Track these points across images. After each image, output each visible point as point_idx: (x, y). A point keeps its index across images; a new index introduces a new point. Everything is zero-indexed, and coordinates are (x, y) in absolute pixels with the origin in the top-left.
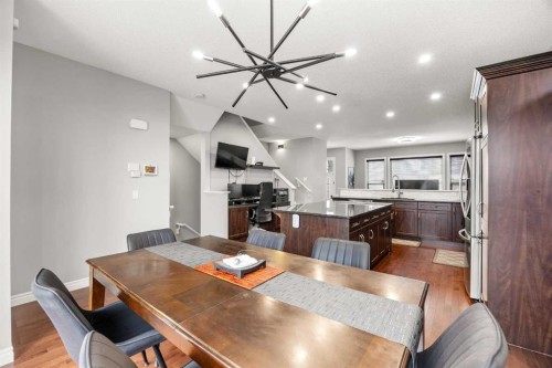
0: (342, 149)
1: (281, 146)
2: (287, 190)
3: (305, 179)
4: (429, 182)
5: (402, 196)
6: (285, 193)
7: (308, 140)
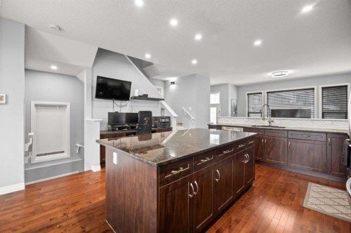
0: (226, 85)
1: (173, 83)
2: (169, 118)
3: (190, 109)
4: (302, 111)
5: (273, 124)
6: (167, 120)
7: (192, 76)
